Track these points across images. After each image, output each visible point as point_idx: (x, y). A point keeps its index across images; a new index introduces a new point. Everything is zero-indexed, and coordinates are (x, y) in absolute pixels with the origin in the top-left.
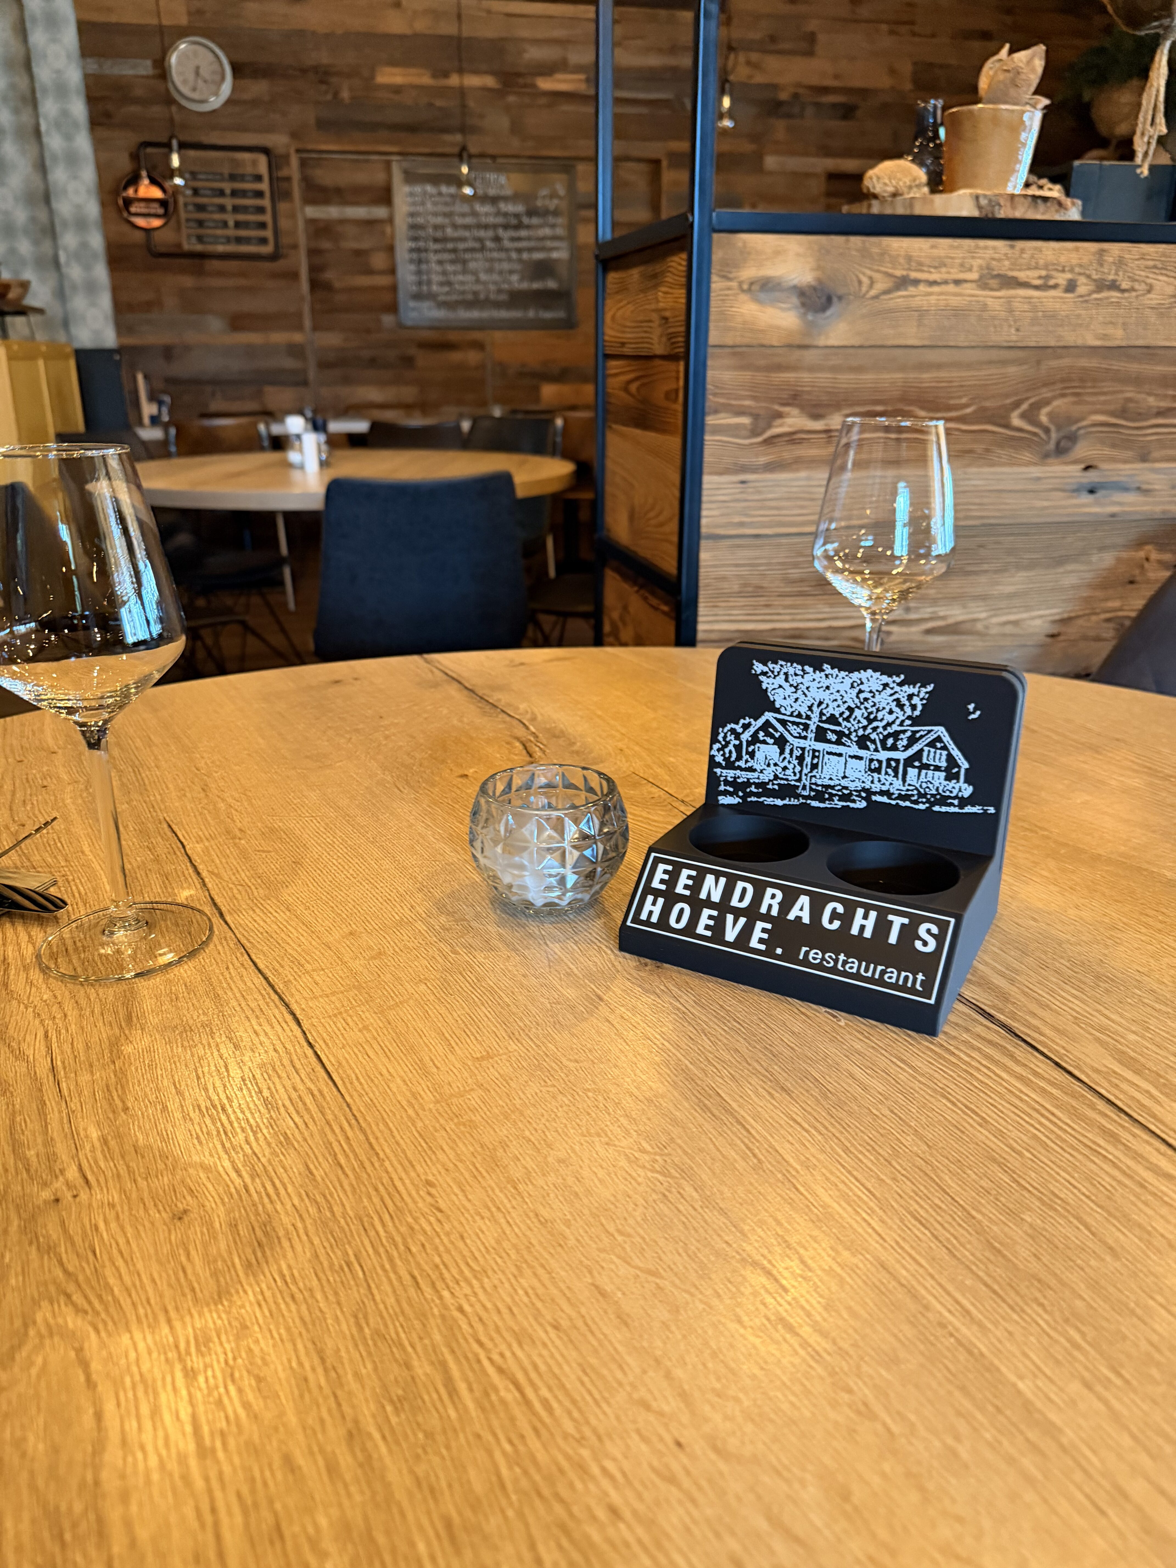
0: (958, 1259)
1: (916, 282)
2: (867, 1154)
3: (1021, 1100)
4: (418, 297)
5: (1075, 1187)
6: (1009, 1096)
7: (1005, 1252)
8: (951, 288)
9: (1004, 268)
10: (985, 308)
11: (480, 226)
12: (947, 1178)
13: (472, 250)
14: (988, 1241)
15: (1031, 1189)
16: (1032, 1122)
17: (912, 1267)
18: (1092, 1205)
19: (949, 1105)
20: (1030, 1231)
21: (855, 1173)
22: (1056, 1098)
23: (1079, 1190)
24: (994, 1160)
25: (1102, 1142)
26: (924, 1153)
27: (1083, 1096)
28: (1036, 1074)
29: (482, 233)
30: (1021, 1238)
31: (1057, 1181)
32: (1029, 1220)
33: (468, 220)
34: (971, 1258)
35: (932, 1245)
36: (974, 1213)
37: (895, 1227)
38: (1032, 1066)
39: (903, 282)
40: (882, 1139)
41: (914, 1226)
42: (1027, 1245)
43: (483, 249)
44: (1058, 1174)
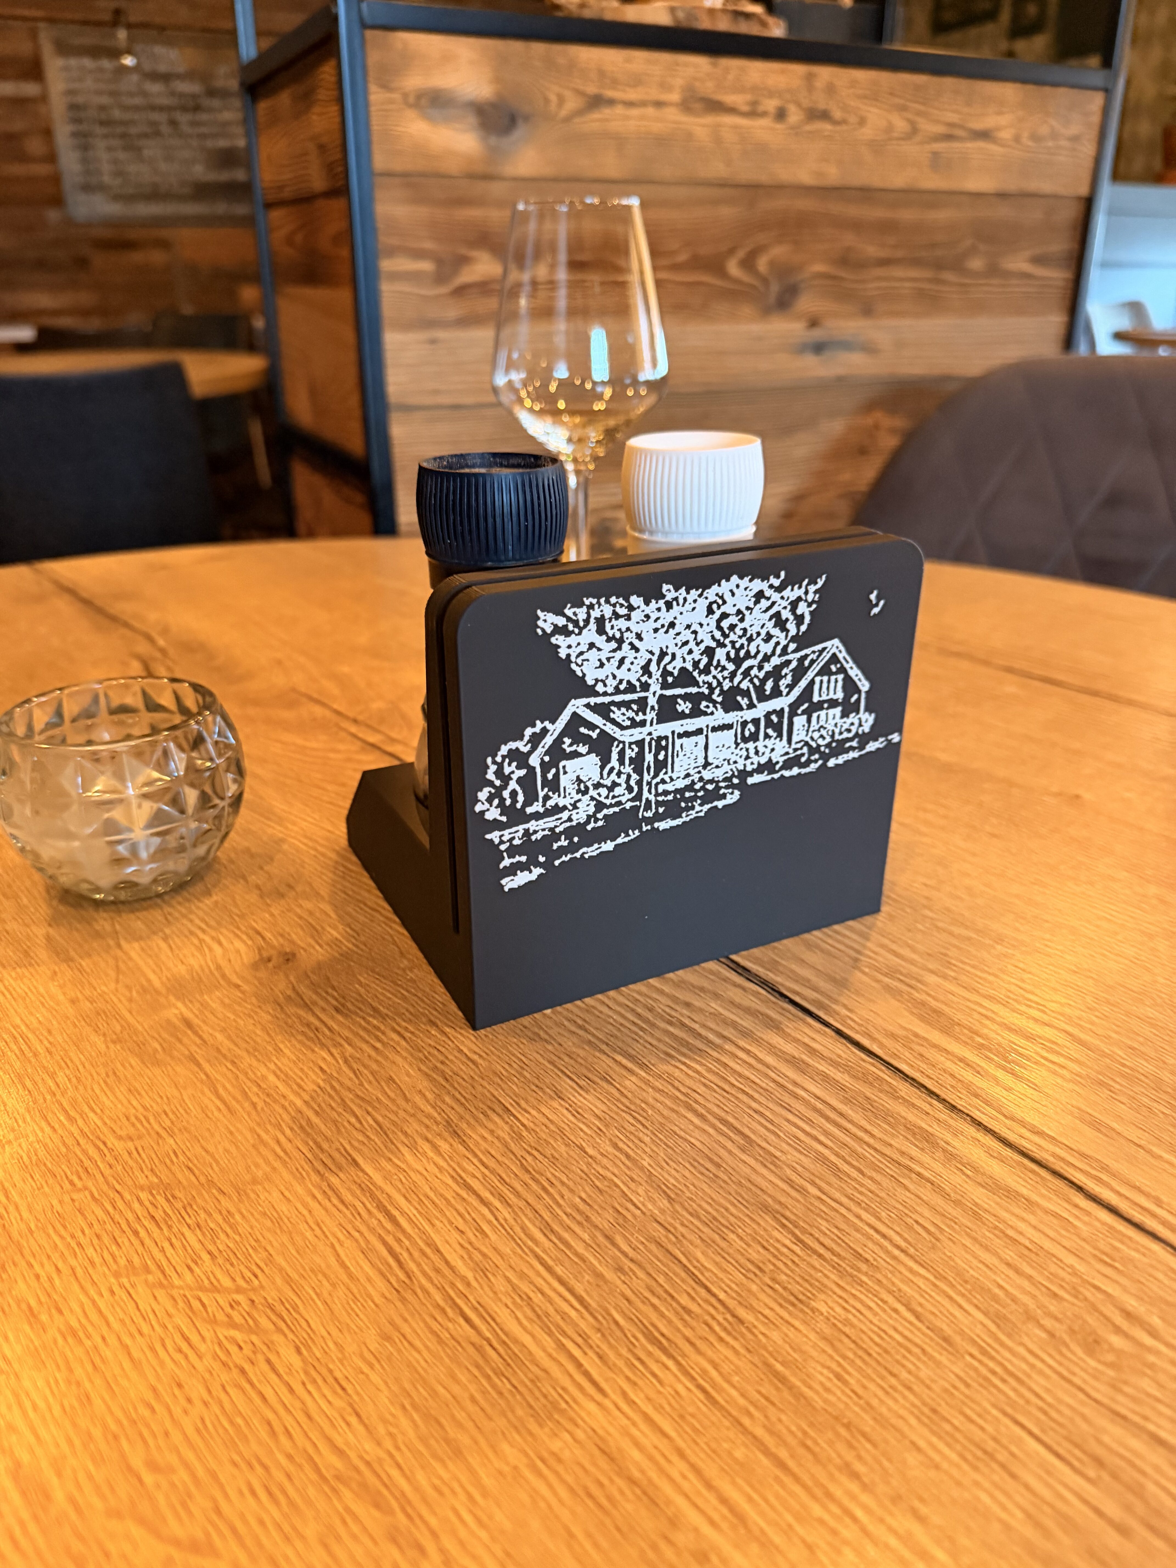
0: (721, 1408)
1: (611, 102)
2: (577, 1229)
3: (796, 1096)
4: (87, 188)
5: (884, 1236)
6: (778, 1093)
7: (793, 1379)
8: (650, 111)
9: (708, 88)
10: (689, 136)
11: (153, 108)
12: (699, 1255)
13: (146, 136)
14: (767, 1364)
15: (822, 1251)
16: (814, 1132)
17: (649, 1438)
18: (911, 1264)
19: (696, 1121)
20: (827, 1331)
21: (559, 1270)
22: (843, 1088)
23: (891, 1241)
24: (766, 1208)
25: (914, 1152)
26: (662, 1211)
27: (879, 1078)
28: (813, 1052)
29: (155, 116)
30: (815, 1346)
31: (857, 1230)
32: (824, 1309)
33: (137, 101)
34: (742, 1401)
35: (680, 1388)
36: (742, 1312)
37: (621, 1363)
38: (806, 1040)
39: (596, 102)
40: (600, 1199)
41: (650, 1354)
42: (823, 1358)
43: (158, 134)
44: (859, 1217)
